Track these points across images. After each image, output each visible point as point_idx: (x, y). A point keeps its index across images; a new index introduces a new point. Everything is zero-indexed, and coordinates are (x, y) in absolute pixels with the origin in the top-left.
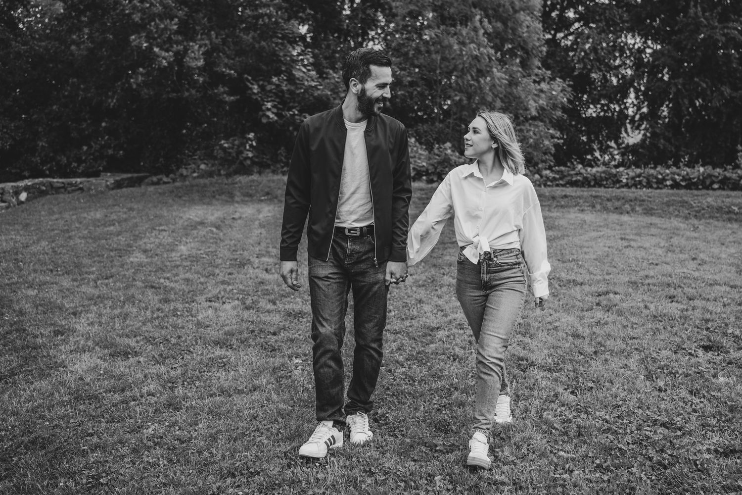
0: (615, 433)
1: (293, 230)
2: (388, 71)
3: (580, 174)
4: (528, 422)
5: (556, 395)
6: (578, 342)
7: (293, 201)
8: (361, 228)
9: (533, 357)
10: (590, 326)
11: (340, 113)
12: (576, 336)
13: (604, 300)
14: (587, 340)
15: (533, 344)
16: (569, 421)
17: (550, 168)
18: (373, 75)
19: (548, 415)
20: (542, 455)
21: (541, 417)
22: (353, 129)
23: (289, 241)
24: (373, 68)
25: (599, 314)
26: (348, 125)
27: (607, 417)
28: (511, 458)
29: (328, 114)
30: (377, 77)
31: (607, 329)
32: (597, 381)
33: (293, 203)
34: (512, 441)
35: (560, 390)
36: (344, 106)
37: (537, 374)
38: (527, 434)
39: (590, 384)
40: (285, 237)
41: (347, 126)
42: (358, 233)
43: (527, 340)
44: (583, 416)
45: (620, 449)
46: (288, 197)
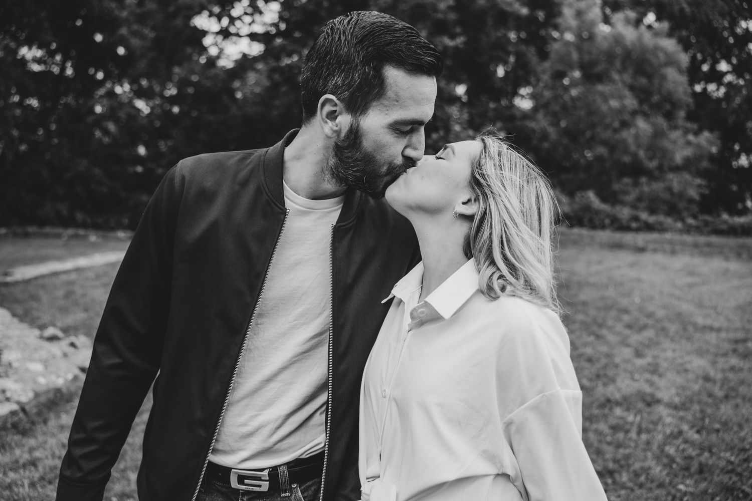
0: (740, 475)
1: (101, 436)
2: (428, 87)
3: (725, 222)
4: (649, 454)
5: (680, 433)
6: (708, 385)
7: (116, 360)
8: (274, 470)
9: (659, 395)
10: (723, 371)
11: (278, 167)
12: (707, 379)
13: (741, 348)
14: (718, 385)
15: (661, 383)
16: (690, 458)
17: (695, 217)
18: (390, 93)
19: (670, 450)
20: (661, 485)
21: (662, 451)
22: (303, 213)
23: (87, 465)
24: (394, 75)
25: (734, 361)
26: (294, 201)
27: (733, 459)
28: (630, 484)
29: (244, 159)
30: (398, 101)
31: (742, 375)
32: (725, 424)
33: (114, 367)
34: (632, 469)
35: (685, 427)
36: (289, 152)
37: (662, 411)
38: (647, 464)
39: (717, 426)
40: (78, 452)
41: (288, 204)
42: (265, 486)
43: (655, 378)
44: (706, 454)
45: (743, 491)
46: (102, 348)
